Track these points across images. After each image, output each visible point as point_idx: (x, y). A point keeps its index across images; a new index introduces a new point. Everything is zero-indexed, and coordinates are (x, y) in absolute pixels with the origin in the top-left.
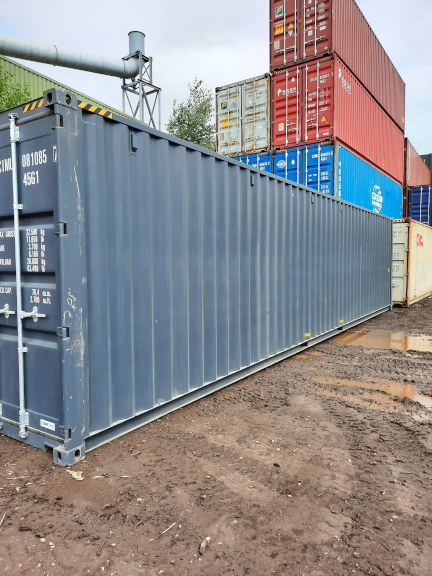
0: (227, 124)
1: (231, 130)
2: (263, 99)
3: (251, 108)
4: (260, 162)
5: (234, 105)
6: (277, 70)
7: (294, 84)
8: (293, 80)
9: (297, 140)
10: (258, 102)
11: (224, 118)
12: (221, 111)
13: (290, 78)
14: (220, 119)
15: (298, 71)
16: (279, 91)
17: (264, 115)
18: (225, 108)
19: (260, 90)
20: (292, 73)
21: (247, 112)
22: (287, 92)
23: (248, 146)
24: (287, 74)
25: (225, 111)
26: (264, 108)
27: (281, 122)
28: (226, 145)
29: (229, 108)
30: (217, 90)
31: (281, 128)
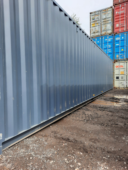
0: (94, 25)
1: (96, 27)
2: (110, 15)
3: (105, 19)
4: (109, 38)
5: (98, 18)
6: (116, 5)
7: (124, 9)
8: (123, 8)
9: (125, 29)
10: (108, 17)
11: (93, 23)
12: (92, 21)
13: (121, 7)
14: (92, 23)
15: (125, 5)
16: (117, 12)
17: (110, 21)
18: (94, 19)
19: (109, 12)
20: (123, 5)
21: (103, 21)
22: (120, 12)
23: (103, 33)
24: (120, 6)
25: (94, 20)
26: (110, 19)
27: (117, 24)
28: (94, 33)
29: (96, 19)
30: (90, 13)
31: (117, 25)
